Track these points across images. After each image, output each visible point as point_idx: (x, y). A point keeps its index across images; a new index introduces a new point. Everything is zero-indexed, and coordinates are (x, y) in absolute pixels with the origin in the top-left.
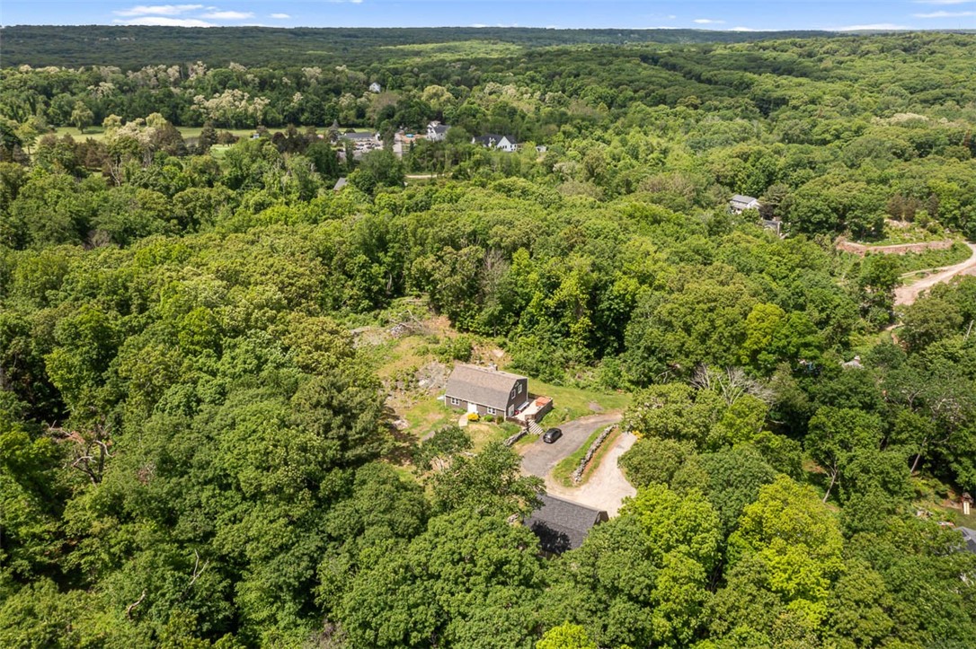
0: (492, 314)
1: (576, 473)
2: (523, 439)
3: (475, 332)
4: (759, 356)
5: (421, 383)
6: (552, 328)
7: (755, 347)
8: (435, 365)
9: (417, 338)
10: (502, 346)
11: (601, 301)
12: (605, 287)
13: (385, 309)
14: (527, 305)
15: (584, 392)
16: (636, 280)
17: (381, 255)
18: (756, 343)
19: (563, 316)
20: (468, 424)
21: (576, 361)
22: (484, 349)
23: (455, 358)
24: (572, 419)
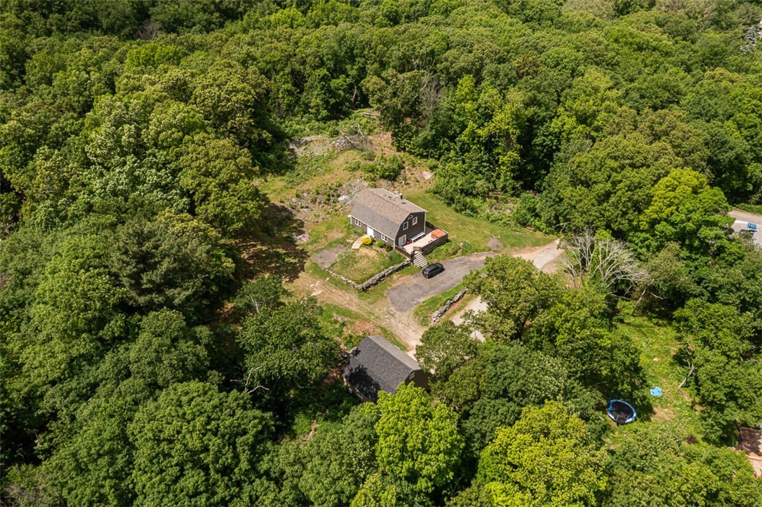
0: (426, 138)
1: (436, 314)
2: (404, 270)
3: (410, 153)
4: (657, 226)
5: (341, 199)
6: (482, 157)
7: (655, 216)
8: (360, 181)
9: (355, 152)
10: (432, 168)
11: (536, 135)
12: (543, 121)
13: (343, 119)
14: (461, 132)
15: (492, 226)
16: (574, 118)
17: (348, 67)
18: (657, 212)
19: (497, 145)
20: (361, 247)
21: (502, 191)
22: (414, 169)
23: (381, 177)
24: (463, 254)
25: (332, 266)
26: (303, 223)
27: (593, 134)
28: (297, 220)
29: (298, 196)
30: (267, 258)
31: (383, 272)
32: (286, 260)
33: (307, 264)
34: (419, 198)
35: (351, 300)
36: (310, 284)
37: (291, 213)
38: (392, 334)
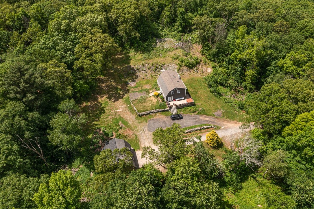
3: (206, 57)
5: (162, 71)
6: (238, 69)
8: (174, 65)
9: (182, 51)
10: (213, 67)
14: (231, 54)
15: (224, 105)
20: (153, 96)
21: (244, 88)
22: (205, 65)
23: (185, 66)
24: (198, 114)
25: (134, 100)
26: (138, 77)
27: (301, 73)
28: (136, 75)
29: (143, 65)
30: (111, 88)
31: (153, 111)
32: (119, 92)
33: (126, 96)
34: (197, 80)
35: (131, 118)
36: (120, 105)
37: (135, 71)
38: (138, 140)
